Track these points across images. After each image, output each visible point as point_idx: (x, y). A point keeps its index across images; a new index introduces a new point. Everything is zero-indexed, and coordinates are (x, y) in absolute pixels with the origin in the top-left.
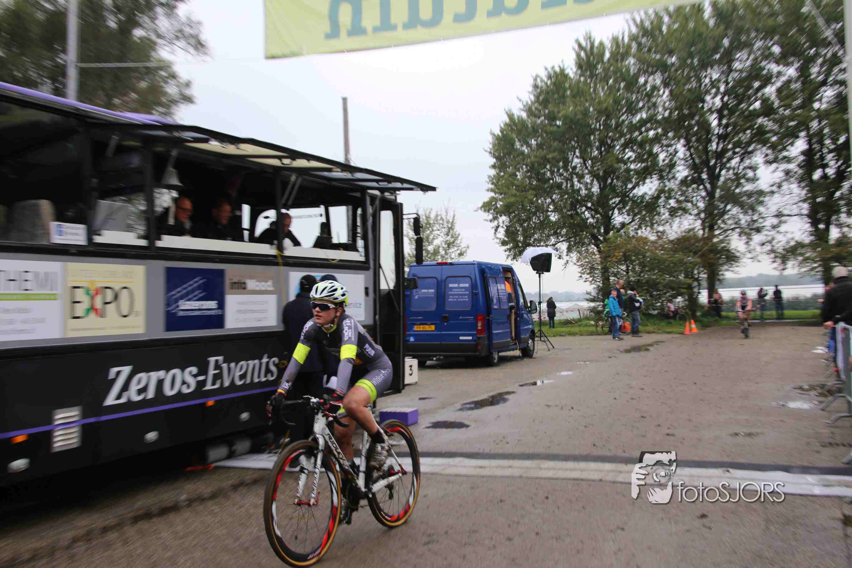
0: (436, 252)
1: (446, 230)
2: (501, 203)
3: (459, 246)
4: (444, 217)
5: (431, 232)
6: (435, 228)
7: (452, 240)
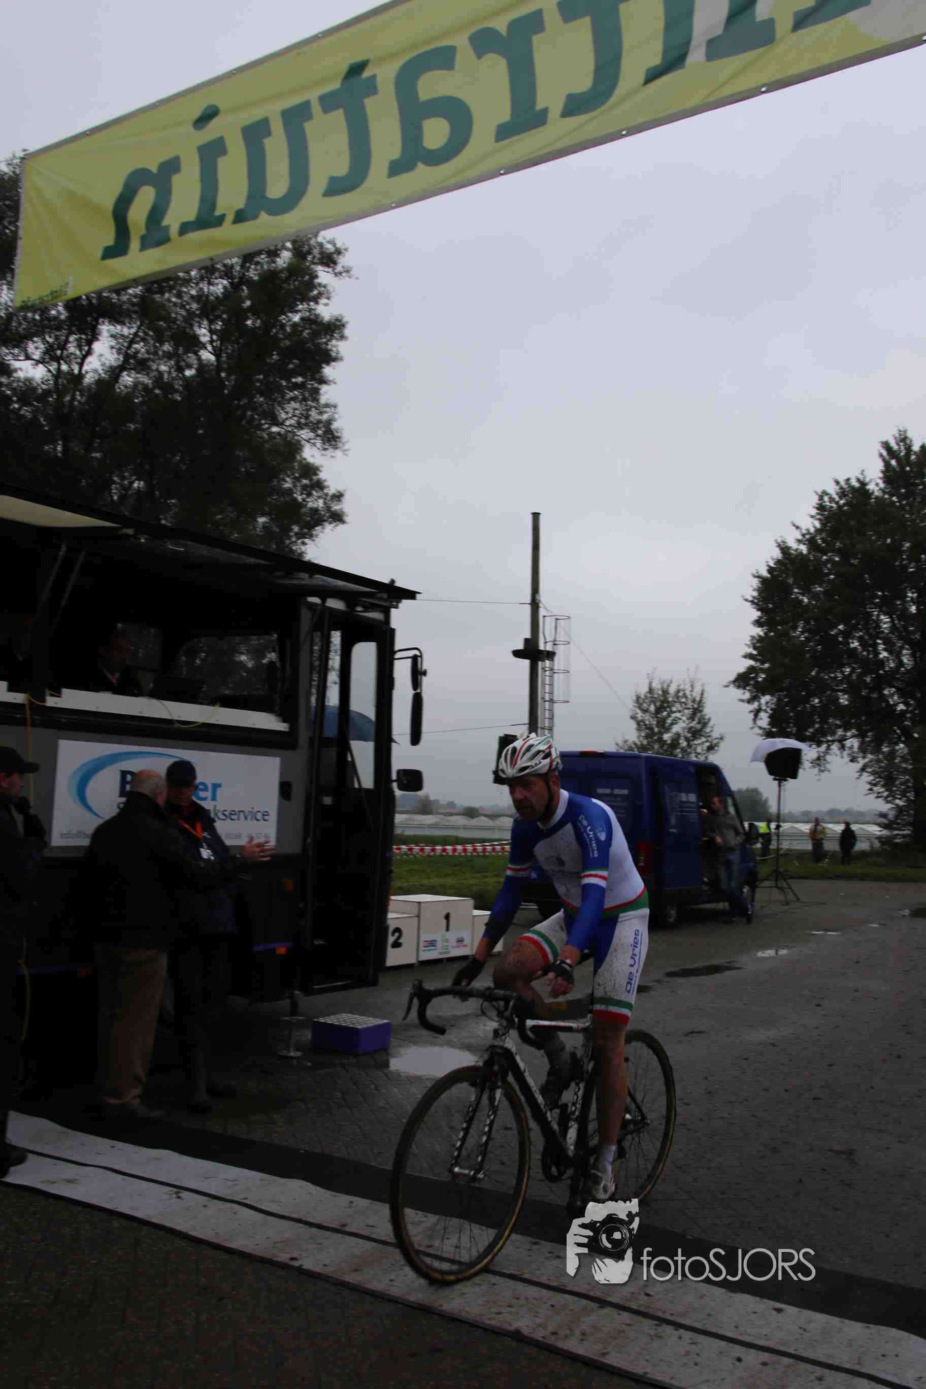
0: (675, 743)
1: (690, 711)
2: (763, 676)
3: (709, 736)
4: (688, 693)
5: (669, 716)
6: (674, 709)
7: (699, 726)
